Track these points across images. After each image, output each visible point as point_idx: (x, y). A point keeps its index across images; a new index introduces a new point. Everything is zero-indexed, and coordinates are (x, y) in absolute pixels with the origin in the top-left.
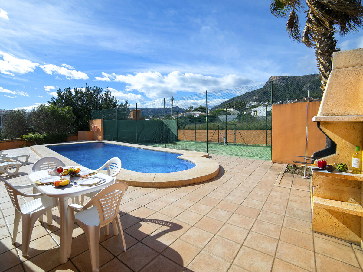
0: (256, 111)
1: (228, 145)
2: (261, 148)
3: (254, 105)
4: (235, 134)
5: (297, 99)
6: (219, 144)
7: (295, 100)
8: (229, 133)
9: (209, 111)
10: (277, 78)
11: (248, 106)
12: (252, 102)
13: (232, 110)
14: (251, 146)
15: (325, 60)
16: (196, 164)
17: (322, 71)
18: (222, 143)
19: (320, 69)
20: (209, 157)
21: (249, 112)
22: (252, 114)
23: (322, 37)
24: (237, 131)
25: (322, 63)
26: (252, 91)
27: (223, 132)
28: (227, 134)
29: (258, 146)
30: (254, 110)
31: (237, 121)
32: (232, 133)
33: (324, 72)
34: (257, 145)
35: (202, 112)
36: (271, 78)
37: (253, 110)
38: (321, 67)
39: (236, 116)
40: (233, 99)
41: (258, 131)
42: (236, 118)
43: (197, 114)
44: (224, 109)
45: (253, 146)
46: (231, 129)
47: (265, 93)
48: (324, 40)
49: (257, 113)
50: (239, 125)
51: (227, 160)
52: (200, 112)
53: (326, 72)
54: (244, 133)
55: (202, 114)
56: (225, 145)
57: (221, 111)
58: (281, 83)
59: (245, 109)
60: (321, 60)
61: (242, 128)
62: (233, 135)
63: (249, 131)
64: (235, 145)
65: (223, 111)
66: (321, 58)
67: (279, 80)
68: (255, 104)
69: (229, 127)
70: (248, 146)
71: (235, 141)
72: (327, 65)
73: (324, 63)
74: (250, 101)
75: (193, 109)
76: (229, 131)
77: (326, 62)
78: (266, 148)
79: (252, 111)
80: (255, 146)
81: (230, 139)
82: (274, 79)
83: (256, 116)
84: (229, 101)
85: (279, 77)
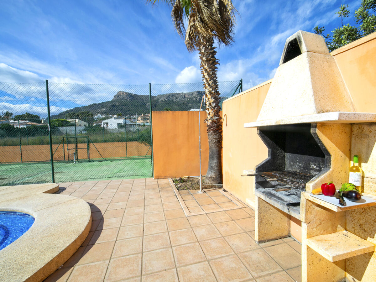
0: (107, 123)
1: (79, 162)
2: (121, 161)
3: (102, 117)
4: (88, 148)
5: (142, 115)
6: (67, 163)
7: (141, 115)
8: (80, 147)
9: (42, 120)
10: (125, 94)
11: (96, 117)
12: (100, 114)
13: (77, 120)
14: (109, 160)
15: (209, 68)
16: (34, 215)
17: (206, 79)
18: (71, 161)
19: (204, 76)
20: (58, 191)
21: (99, 124)
22: (102, 126)
23: (206, 43)
24: (91, 145)
25: (206, 70)
26: (100, 103)
27: (72, 146)
28: (77, 149)
29: (118, 160)
30: (105, 122)
31: (85, 133)
32: (84, 147)
33: (208, 80)
34: (117, 158)
35: (30, 120)
36: (119, 92)
37: (103, 122)
38: (206, 74)
39: (83, 128)
40: (77, 109)
41: (116, 144)
42: (84, 130)
43: (22, 124)
44: (66, 119)
45: (112, 160)
46: (82, 142)
47: (114, 106)
48: (208, 47)
49: (107, 125)
50: (92, 137)
51: (94, 188)
52: (28, 121)
53: (210, 80)
54: (100, 146)
55: (30, 123)
56: (76, 163)
57: (62, 121)
58: (128, 98)
59: (93, 121)
60: (206, 67)
61: (96, 141)
62: (87, 149)
63: (106, 143)
64: (89, 161)
65: (66, 121)
66: (205, 65)
67: (126, 95)
68: (104, 116)
69: (79, 139)
70: (106, 160)
71: (89, 157)
72: (211, 73)
73: (208, 70)
74: (98, 113)
75: (13, 117)
76: (79, 145)
77: (210, 70)
78: (127, 161)
79: (102, 124)
80: (115, 160)
81: (83, 154)
82: (121, 94)
83: (107, 128)
84: (72, 110)
85: (126, 93)
